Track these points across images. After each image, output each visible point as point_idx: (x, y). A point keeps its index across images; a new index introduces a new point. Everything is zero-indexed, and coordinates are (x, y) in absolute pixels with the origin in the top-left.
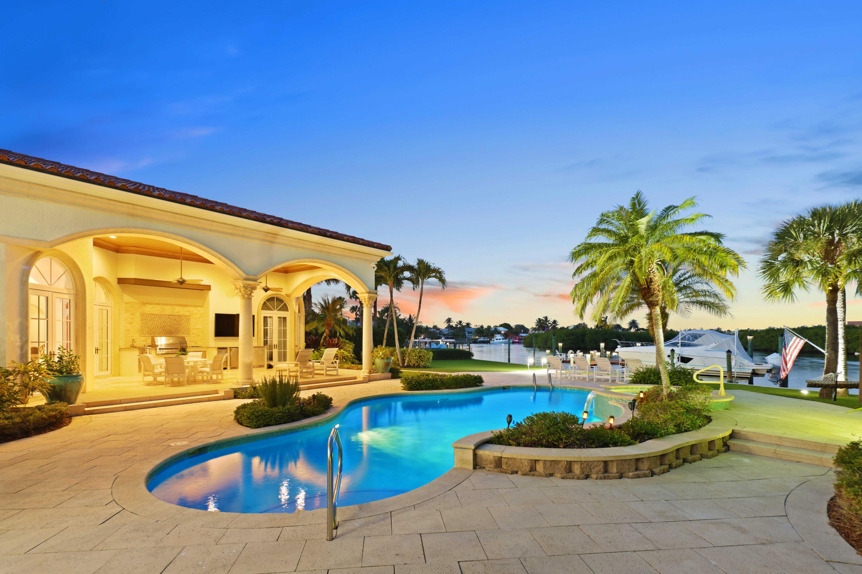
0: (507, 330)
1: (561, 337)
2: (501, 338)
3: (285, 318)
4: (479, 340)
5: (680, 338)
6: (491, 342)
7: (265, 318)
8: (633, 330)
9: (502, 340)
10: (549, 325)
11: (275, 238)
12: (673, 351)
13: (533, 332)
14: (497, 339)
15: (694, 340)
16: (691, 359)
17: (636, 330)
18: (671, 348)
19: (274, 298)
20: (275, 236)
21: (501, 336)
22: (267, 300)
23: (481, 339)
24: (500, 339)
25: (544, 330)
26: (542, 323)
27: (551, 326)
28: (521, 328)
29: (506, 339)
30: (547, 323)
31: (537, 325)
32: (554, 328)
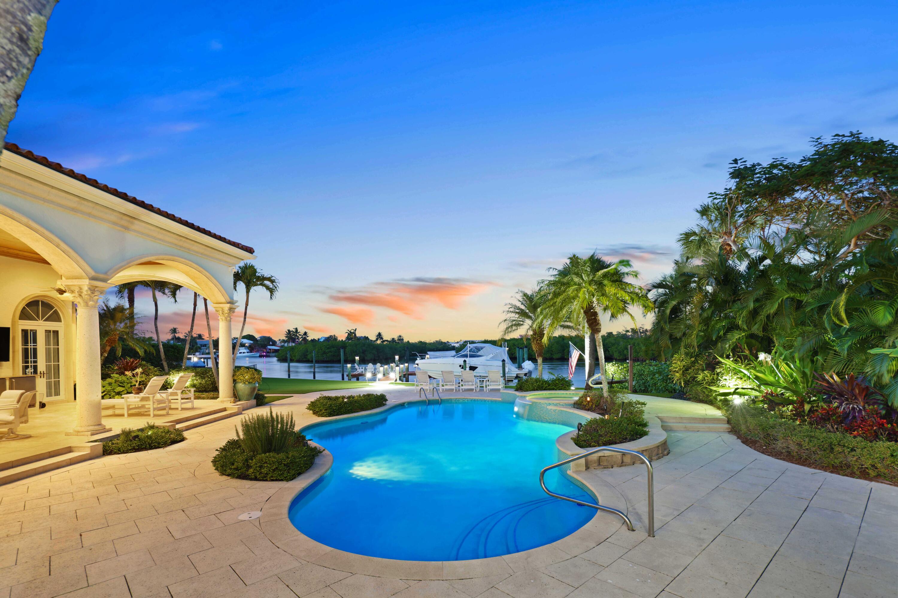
0: (252, 342)
1: (322, 349)
2: (245, 351)
3: (56, 333)
5: (468, 350)
7: (25, 333)
8: (379, 342)
9: (247, 354)
11: (132, 223)
12: (465, 361)
13: (282, 344)
14: (240, 353)
15: (478, 352)
16: (476, 368)
17: (382, 342)
18: (463, 359)
19: (38, 301)
20: (132, 220)
21: (245, 349)
22: (26, 305)
25: (294, 343)
26: (292, 336)
28: (268, 341)
29: (251, 352)
30: (298, 335)
32: (305, 339)
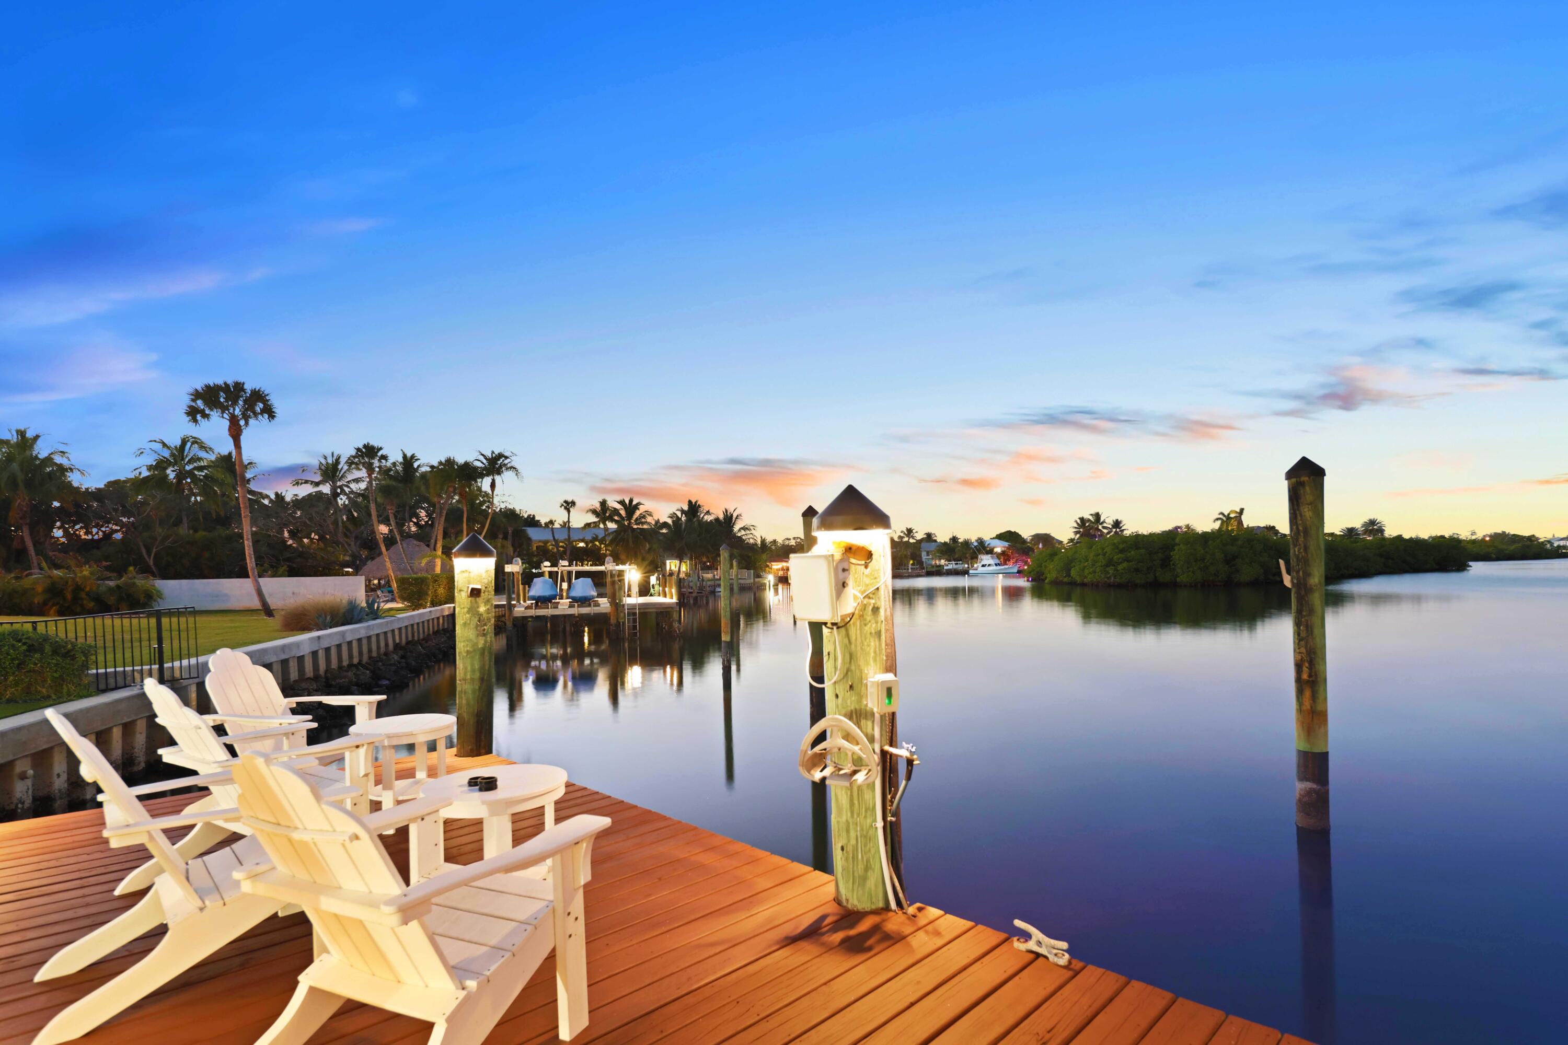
4: (945, 568)
6: (971, 572)
10: (1105, 531)
23: (950, 567)
24: (989, 565)
27: (1108, 533)
31: (1076, 533)
